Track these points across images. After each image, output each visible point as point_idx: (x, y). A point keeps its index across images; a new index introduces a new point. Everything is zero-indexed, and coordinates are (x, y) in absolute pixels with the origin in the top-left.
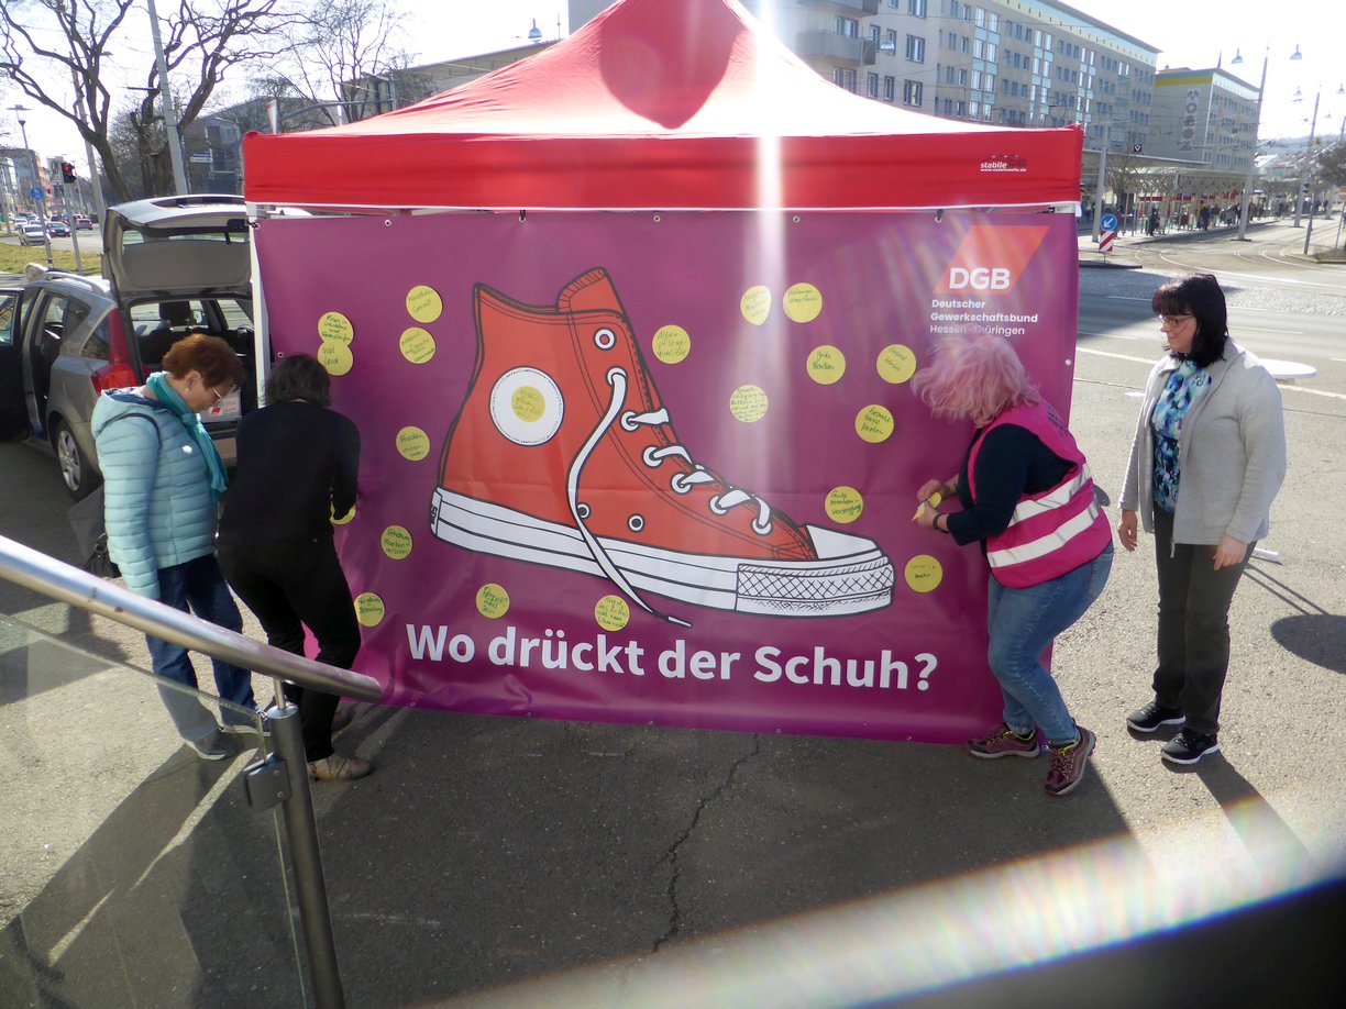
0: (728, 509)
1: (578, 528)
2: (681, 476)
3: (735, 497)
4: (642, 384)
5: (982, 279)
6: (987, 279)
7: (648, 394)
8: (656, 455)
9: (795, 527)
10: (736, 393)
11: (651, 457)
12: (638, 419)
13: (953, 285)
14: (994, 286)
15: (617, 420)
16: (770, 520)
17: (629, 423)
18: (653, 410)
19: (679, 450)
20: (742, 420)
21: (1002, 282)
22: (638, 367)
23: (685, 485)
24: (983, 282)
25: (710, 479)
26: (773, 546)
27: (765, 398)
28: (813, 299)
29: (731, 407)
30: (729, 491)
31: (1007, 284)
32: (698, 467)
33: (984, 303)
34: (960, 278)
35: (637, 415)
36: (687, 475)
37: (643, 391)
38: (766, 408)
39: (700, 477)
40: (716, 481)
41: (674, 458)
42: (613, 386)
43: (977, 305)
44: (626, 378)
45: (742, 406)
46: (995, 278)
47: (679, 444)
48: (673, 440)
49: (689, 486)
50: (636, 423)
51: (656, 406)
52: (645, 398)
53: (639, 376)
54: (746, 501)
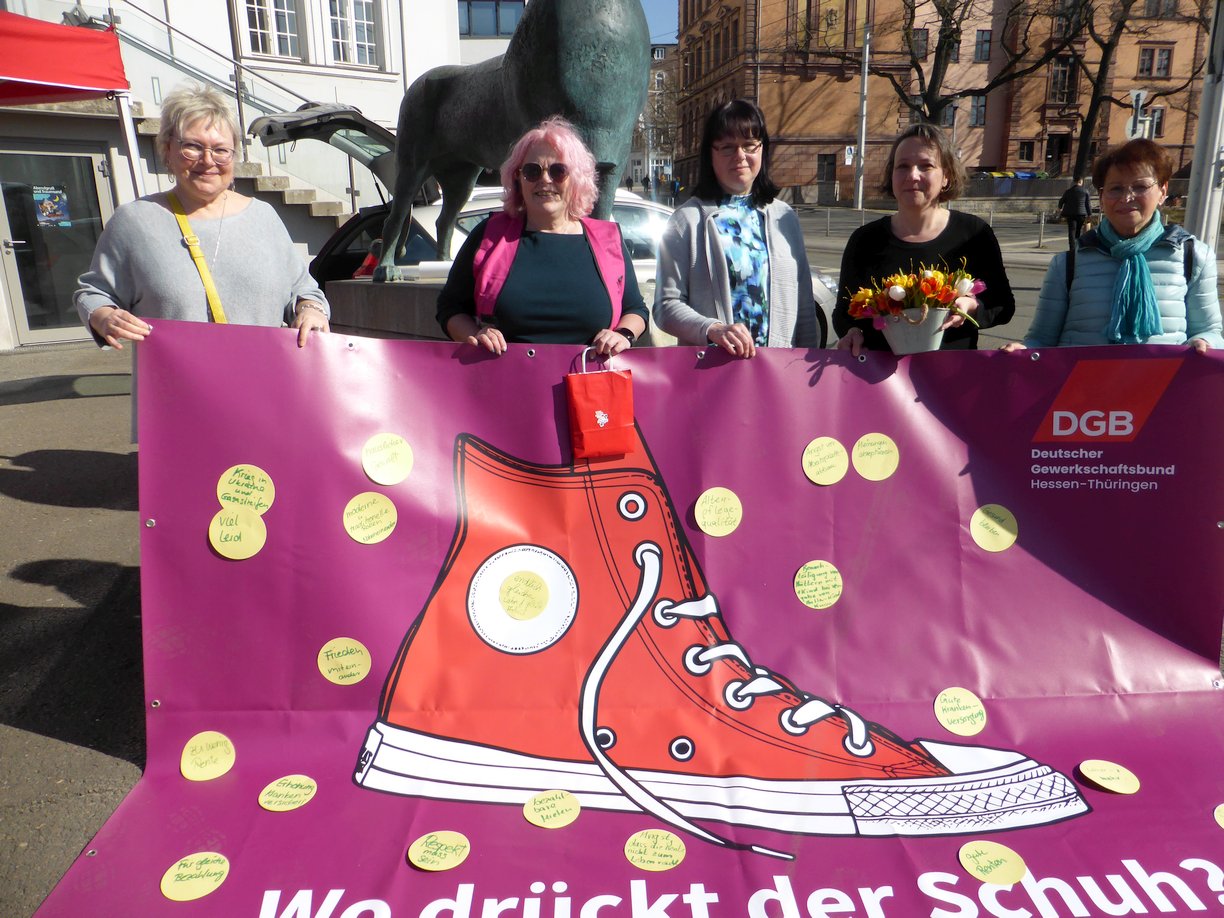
0: (807, 726)
1: (596, 762)
2: (739, 684)
3: (813, 711)
4: (681, 564)
5: (1096, 423)
6: (1102, 424)
7: (689, 577)
8: (702, 658)
9: (907, 745)
10: (801, 571)
11: (697, 661)
12: (676, 610)
13: (1057, 431)
14: (1113, 432)
15: (650, 611)
16: (868, 738)
17: (665, 616)
18: (696, 597)
19: (733, 650)
20: (812, 606)
21: (1123, 428)
22: (676, 542)
23: (744, 698)
24: (1098, 428)
25: (777, 687)
26: (884, 767)
27: (839, 576)
28: (887, 452)
29: (797, 589)
30: (805, 702)
31: (1130, 429)
32: (759, 671)
33: (1100, 453)
34: (1065, 423)
35: (676, 604)
36: (745, 683)
37: (683, 574)
38: (840, 589)
39: (763, 685)
40: (785, 689)
41: (727, 661)
42: (642, 568)
43: (1092, 454)
44: (661, 557)
45: (813, 588)
46: (1113, 422)
47: (731, 641)
48: (725, 637)
49: (748, 700)
50: (674, 615)
51: (700, 593)
52: (685, 582)
53: (678, 553)
54: (831, 715)
